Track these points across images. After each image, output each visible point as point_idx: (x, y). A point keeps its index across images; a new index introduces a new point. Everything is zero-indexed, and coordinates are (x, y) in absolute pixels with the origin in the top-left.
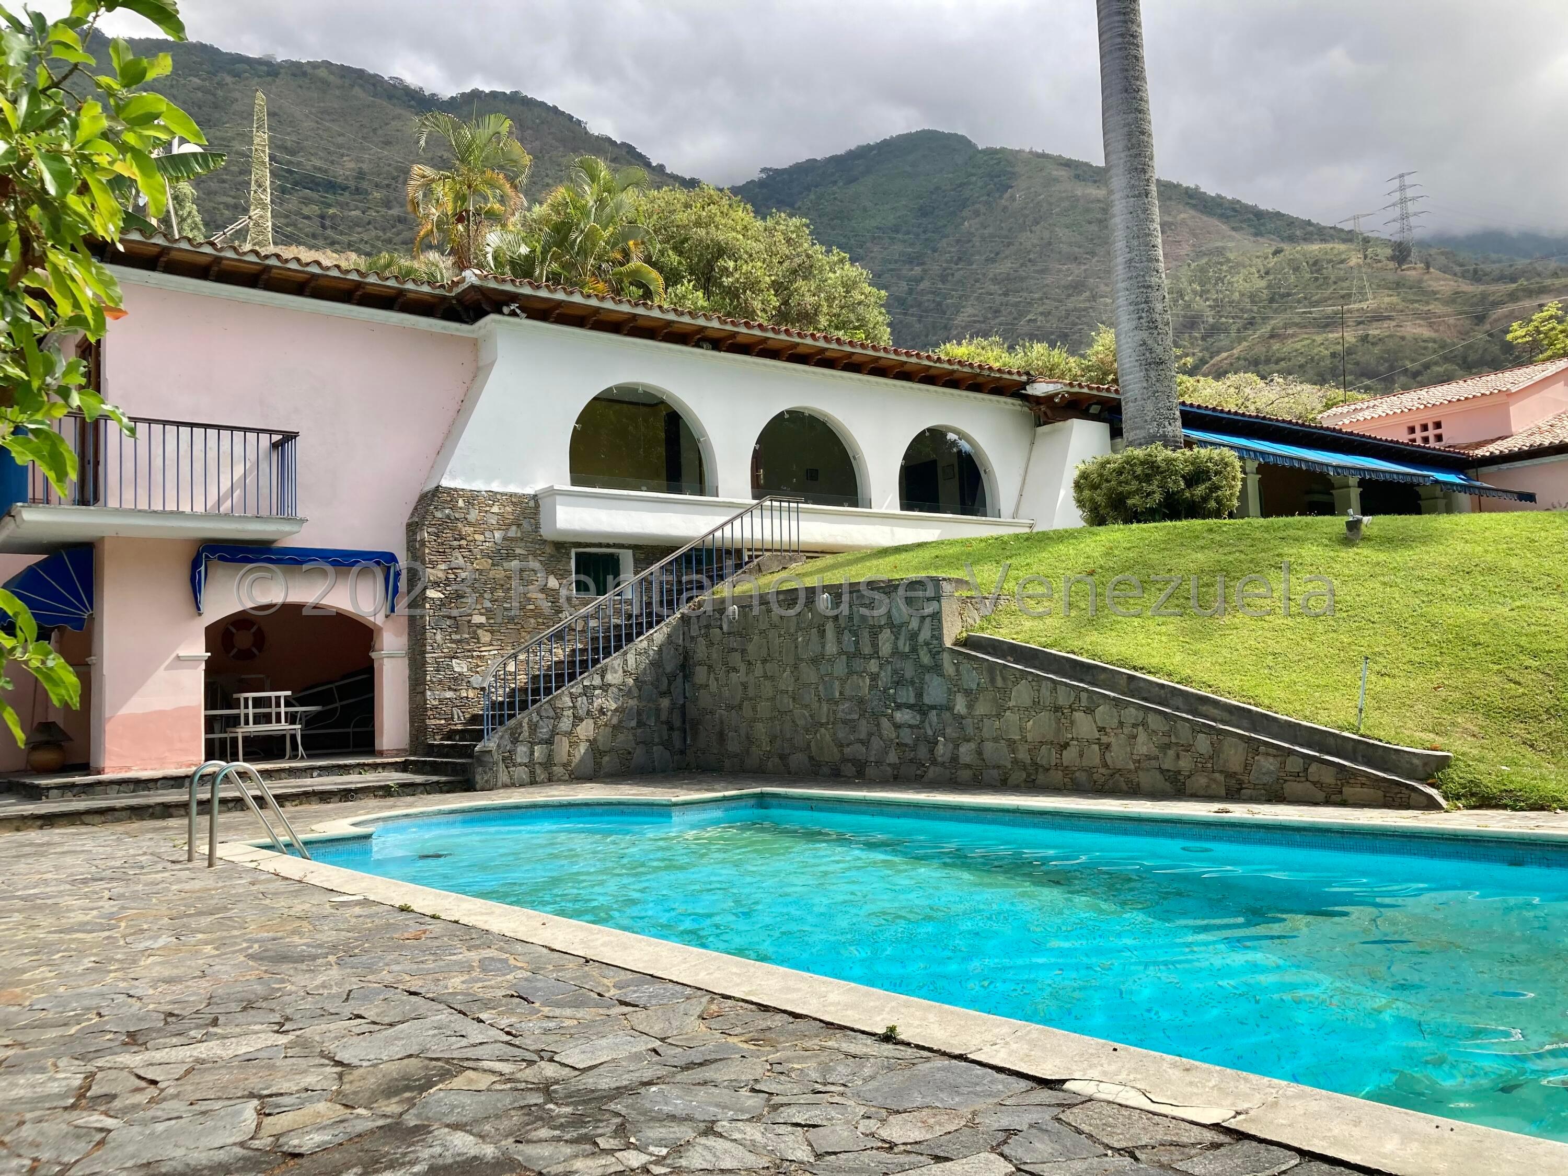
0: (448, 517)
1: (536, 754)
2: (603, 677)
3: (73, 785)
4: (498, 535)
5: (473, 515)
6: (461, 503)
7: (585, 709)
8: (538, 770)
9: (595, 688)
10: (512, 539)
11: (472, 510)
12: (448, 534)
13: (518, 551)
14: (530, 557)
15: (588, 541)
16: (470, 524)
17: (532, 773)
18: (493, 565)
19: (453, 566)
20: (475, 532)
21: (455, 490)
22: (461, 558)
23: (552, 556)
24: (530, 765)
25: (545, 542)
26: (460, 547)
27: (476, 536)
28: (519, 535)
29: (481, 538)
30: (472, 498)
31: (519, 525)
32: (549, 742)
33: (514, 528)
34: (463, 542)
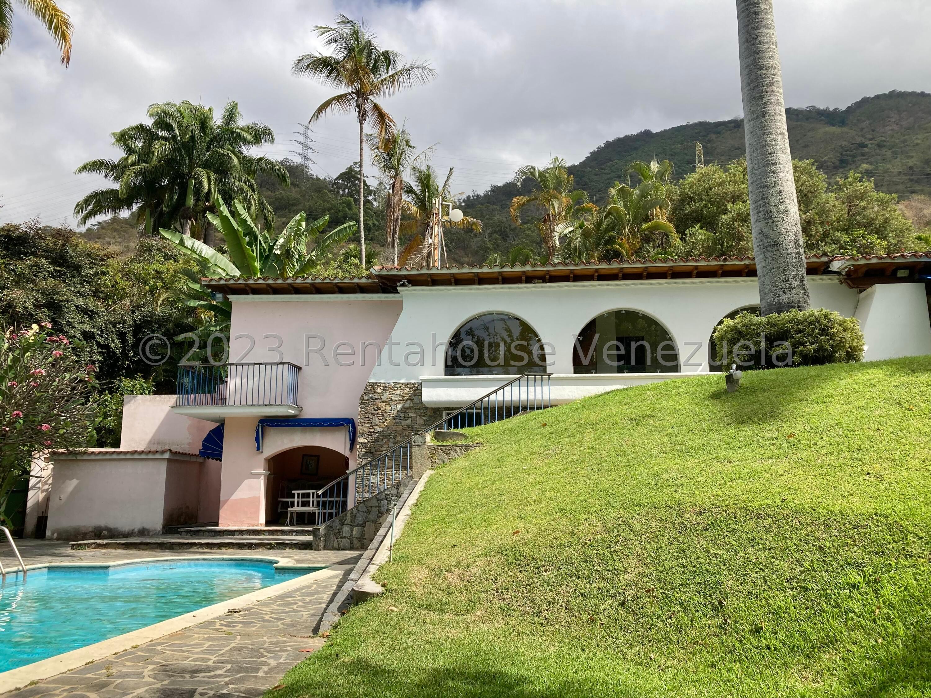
0: (371, 398)
1: (354, 533)
2: (398, 489)
3: (190, 531)
4: (399, 406)
5: (386, 396)
6: (379, 390)
7: (386, 508)
8: (355, 541)
9: (392, 495)
10: (407, 408)
11: (385, 394)
12: (371, 407)
13: (411, 414)
14: (418, 418)
15: (454, 406)
16: (383, 401)
17: (352, 543)
18: (396, 423)
19: (373, 424)
20: (386, 406)
21: (376, 383)
22: (377, 420)
23: (431, 416)
24: (351, 538)
25: (426, 408)
26: (378, 414)
27: (387, 408)
28: (411, 405)
29: (389, 408)
30: (385, 387)
31: (412, 400)
32: (362, 526)
33: (409, 402)
34: (379, 411)
